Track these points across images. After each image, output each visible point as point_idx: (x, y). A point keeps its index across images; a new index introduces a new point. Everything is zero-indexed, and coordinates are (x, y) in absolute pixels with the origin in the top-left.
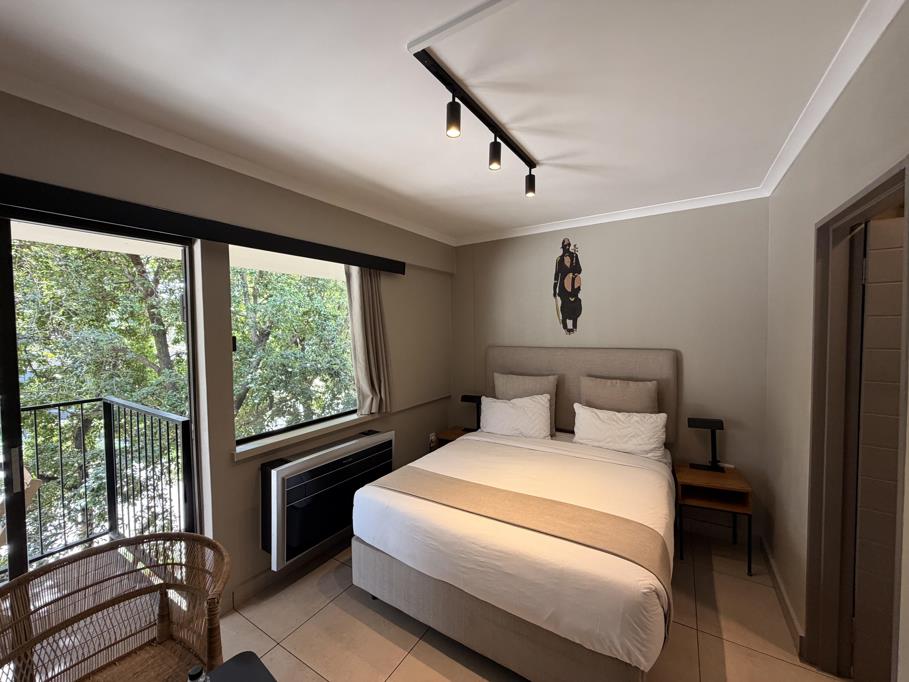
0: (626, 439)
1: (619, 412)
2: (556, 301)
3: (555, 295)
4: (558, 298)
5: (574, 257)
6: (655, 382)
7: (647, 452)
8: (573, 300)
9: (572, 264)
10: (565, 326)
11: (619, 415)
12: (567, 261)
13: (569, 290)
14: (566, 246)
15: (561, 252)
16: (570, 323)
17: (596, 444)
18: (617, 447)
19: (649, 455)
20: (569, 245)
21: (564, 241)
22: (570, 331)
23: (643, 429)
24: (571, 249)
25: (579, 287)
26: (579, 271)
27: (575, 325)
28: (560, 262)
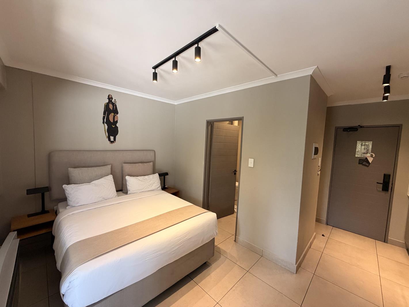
0: (151, 185)
1: (145, 176)
2: (105, 126)
3: (103, 123)
4: (106, 125)
5: (114, 105)
6: (152, 163)
7: (158, 188)
8: (114, 126)
9: (113, 108)
10: (109, 140)
11: (146, 177)
12: (111, 106)
13: (112, 121)
14: (110, 98)
15: (107, 101)
16: (112, 138)
17: (141, 191)
18: (149, 189)
19: (158, 189)
20: (112, 98)
21: (109, 96)
22: (112, 142)
23: (155, 180)
24: (113, 100)
25: (117, 121)
26: (117, 113)
27: (115, 139)
28: (107, 106)
